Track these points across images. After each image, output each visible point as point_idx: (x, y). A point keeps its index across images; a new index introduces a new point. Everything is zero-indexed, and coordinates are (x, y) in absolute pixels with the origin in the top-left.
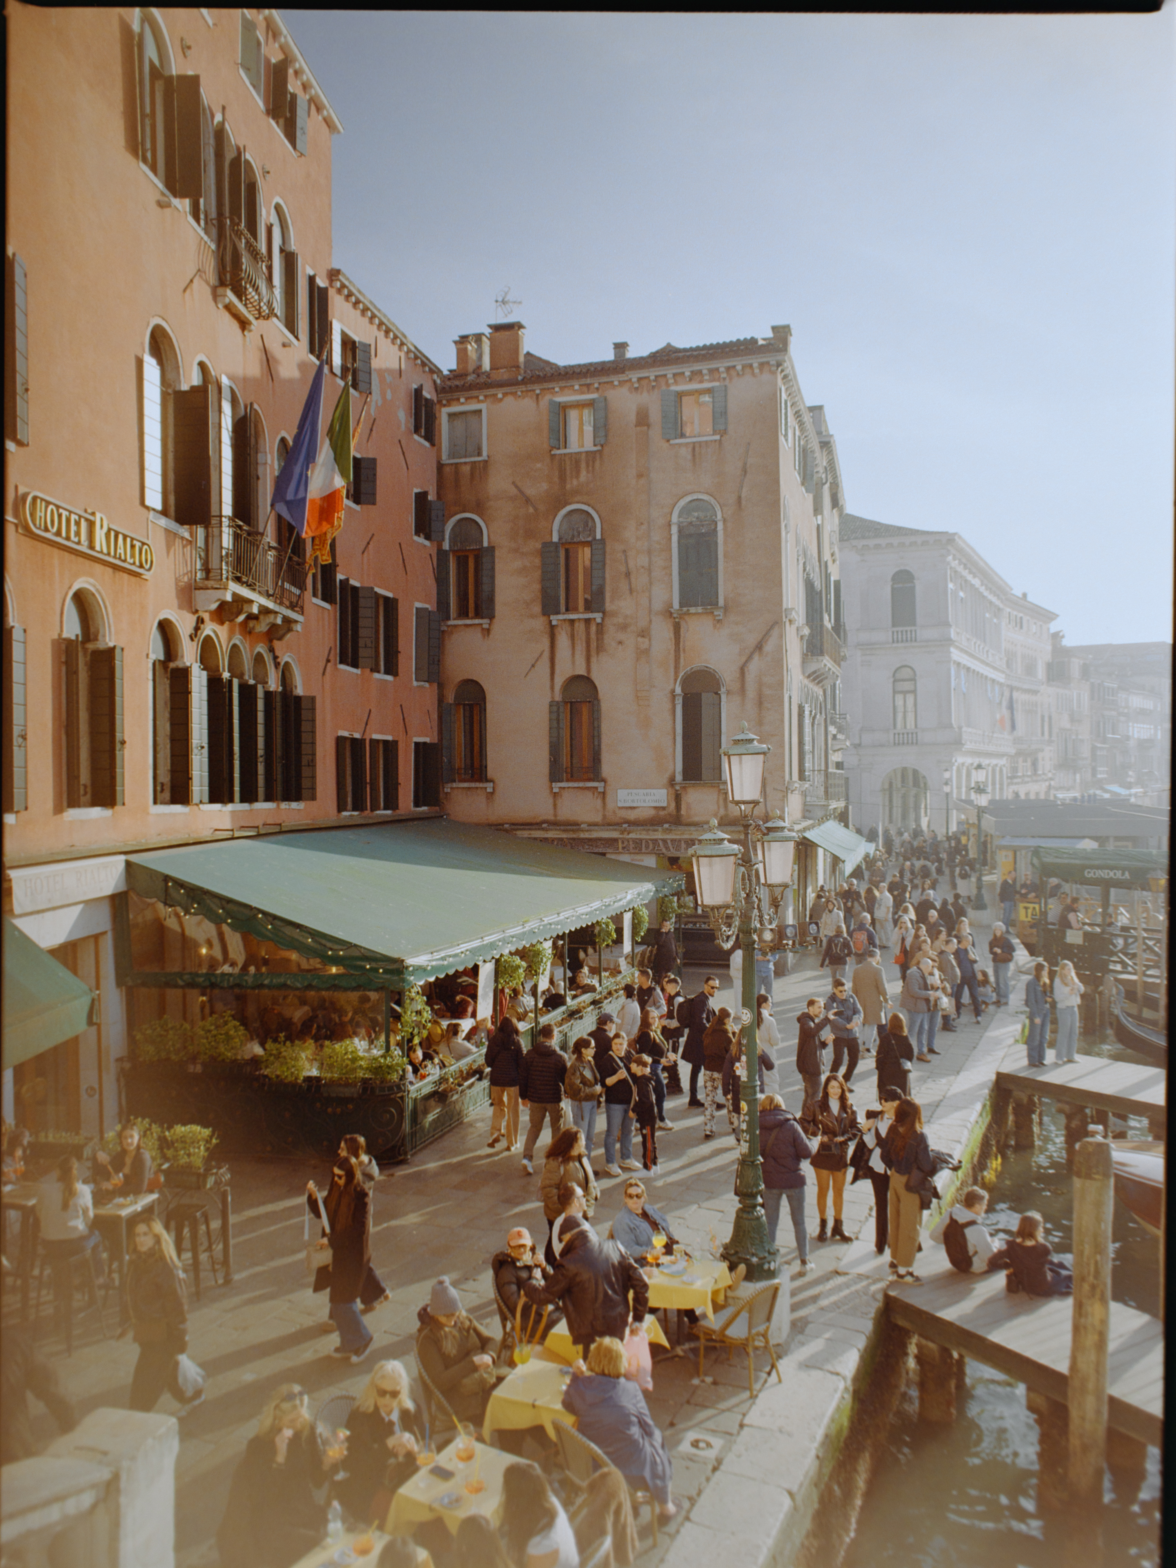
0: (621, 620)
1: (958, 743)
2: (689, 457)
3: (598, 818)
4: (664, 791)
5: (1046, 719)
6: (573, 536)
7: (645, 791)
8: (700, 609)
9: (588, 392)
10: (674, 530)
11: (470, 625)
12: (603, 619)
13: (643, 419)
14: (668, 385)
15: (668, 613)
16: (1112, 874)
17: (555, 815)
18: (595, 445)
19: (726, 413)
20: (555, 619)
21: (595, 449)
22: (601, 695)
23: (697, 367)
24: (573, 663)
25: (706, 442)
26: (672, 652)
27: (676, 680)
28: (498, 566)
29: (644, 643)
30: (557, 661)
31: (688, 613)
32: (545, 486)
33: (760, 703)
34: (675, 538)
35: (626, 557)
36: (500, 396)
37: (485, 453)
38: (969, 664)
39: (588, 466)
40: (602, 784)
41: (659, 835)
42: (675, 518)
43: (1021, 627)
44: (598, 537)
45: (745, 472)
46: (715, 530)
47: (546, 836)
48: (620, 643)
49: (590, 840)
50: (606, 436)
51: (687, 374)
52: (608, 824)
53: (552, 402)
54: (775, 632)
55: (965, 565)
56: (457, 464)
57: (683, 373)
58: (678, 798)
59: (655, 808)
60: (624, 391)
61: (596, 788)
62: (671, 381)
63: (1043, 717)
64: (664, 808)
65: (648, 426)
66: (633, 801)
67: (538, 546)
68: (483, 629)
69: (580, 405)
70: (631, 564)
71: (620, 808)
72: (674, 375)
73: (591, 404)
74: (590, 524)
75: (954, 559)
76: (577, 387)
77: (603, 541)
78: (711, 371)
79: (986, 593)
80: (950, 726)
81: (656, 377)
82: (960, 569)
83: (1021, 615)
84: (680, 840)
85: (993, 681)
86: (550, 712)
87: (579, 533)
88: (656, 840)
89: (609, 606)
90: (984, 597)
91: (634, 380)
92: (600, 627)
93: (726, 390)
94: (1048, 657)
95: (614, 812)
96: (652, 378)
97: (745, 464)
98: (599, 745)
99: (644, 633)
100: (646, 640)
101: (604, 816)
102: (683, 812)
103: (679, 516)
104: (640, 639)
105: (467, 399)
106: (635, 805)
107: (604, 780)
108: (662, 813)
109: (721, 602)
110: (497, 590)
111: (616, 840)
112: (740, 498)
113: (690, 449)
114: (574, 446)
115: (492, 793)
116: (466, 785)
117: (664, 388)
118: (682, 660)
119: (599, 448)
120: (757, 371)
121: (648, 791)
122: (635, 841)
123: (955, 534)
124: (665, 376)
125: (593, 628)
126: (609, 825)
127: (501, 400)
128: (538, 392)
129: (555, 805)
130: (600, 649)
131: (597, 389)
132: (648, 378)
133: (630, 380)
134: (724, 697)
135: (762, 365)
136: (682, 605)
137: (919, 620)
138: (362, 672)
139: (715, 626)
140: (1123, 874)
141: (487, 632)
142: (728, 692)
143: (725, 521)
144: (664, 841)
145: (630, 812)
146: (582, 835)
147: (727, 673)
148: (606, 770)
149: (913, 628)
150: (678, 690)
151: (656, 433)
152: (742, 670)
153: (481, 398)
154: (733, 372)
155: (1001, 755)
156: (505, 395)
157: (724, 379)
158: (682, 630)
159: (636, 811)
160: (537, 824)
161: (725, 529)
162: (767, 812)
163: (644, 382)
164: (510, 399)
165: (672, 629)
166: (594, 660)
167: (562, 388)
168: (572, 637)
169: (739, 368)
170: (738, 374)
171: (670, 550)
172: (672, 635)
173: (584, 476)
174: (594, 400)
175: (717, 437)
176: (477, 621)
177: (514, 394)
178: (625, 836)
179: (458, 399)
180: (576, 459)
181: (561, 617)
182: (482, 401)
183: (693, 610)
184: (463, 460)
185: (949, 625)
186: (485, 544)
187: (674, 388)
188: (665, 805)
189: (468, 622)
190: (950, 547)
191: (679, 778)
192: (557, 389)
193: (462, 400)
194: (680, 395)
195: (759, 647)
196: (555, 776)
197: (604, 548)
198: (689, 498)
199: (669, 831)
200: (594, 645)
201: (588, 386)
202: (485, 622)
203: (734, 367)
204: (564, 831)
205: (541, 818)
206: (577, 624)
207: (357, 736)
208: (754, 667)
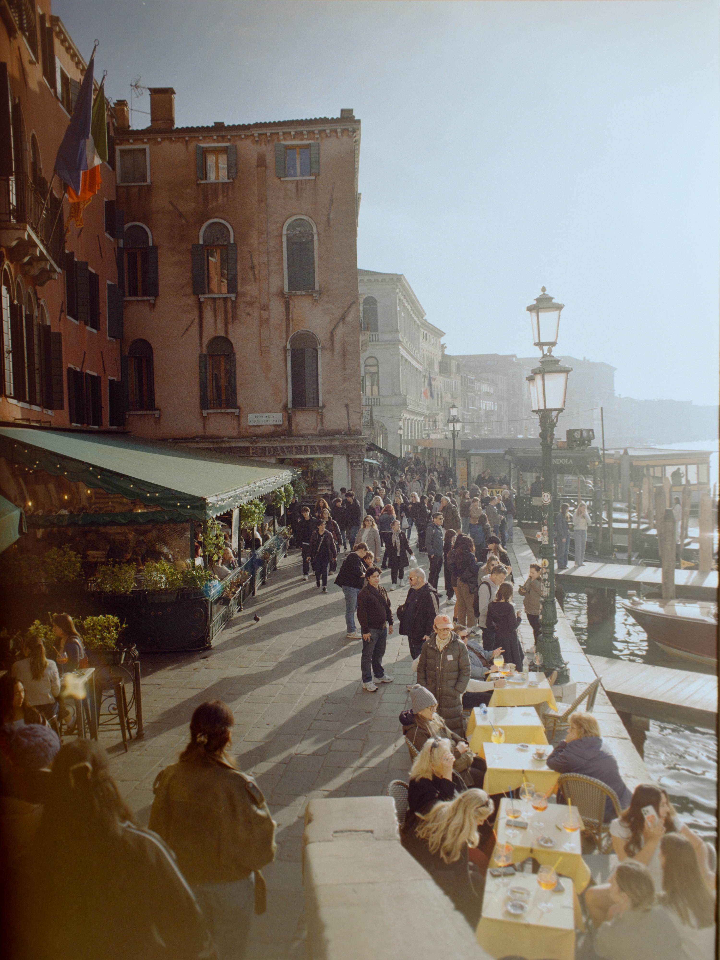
0: (249, 299)
1: (404, 404)
2: (294, 190)
3: (235, 433)
4: (280, 415)
5: (440, 396)
6: (214, 240)
7: (267, 414)
8: (303, 293)
9: (223, 142)
10: (284, 239)
11: (140, 301)
12: (236, 298)
13: (262, 162)
14: (279, 140)
15: (282, 294)
16: (561, 461)
17: (205, 432)
18: (228, 179)
19: (319, 162)
20: (202, 297)
21: (229, 181)
22: (235, 350)
23: (299, 129)
24: (216, 327)
25: (306, 180)
26: (284, 321)
27: (287, 340)
28: (161, 260)
29: (265, 314)
30: (204, 326)
31: (295, 295)
32: (193, 205)
33: (344, 355)
34: (285, 245)
35: (251, 256)
36: (159, 140)
37: (149, 180)
38: (407, 358)
39: (223, 192)
40: (237, 410)
41: (277, 444)
42: (284, 232)
43: (426, 340)
44: (232, 241)
45: (332, 202)
46: (312, 240)
47: (198, 446)
48: (249, 314)
49: (229, 448)
50: (237, 173)
51: (293, 133)
52: (241, 437)
53: (197, 146)
54: (354, 308)
55: (404, 296)
56: (127, 186)
57: (290, 133)
58: (290, 419)
59: (274, 425)
60: (248, 143)
61: (234, 413)
62: (281, 138)
63: (438, 394)
64: (280, 426)
65: (266, 167)
66: (259, 421)
67: (189, 247)
68: (150, 304)
69: (216, 151)
70: (255, 261)
71: (250, 426)
72: (284, 133)
73: (225, 150)
74: (225, 233)
75: (400, 291)
76: (215, 137)
77: (235, 244)
78: (309, 132)
79: (413, 316)
80: (400, 395)
81: (271, 134)
82: (402, 298)
83: (426, 332)
84: (292, 447)
85: (417, 369)
86: (200, 362)
87: (218, 239)
88: (276, 447)
89: (240, 289)
90: (413, 318)
91: (256, 135)
92: (235, 304)
93: (319, 146)
94: (440, 359)
95: (246, 429)
96: (269, 134)
97: (332, 196)
98: (235, 384)
99: (265, 308)
100: (267, 313)
101: (239, 432)
102: (293, 428)
103: (288, 230)
104: (262, 312)
105: (134, 140)
106: (260, 424)
107: (239, 408)
108: (279, 429)
109: (317, 288)
110: (160, 277)
111: (248, 448)
112: (329, 219)
113: (294, 185)
114: (212, 178)
115: (159, 418)
116: (140, 413)
117: (276, 141)
118: (291, 328)
119: (231, 180)
120: (339, 135)
121: (269, 414)
122: (261, 448)
123: (402, 275)
124: (278, 133)
125: (229, 304)
126: (243, 438)
127: (160, 143)
128: (187, 139)
129: (204, 426)
130: (235, 318)
131: (230, 140)
132: (266, 134)
133: (253, 135)
134: (319, 352)
135: (343, 131)
136: (289, 289)
137: (380, 328)
138: (80, 323)
139: (313, 305)
140: (568, 461)
141: (153, 306)
142: (323, 348)
143: (319, 234)
144: (281, 447)
145: (257, 429)
146: (224, 445)
147: (322, 335)
148: (240, 400)
149: (377, 333)
150: (289, 347)
151: (271, 172)
152: (332, 334)
153: (145, 140)
154: (323, 135)
155: (421, 415)
156: (163, 139)
157: (317, 139)
158: (291, 306)
159: (261, 428)
160: (191, 438)
161: (319, 240)
162: (349, 427)
163: (263, 137)
164: (166, 143)
165: (284, 305)
166: (230, 326)
167: (204, 137)
168: (215, 311)
169: (328, 131)
170: (327, 136)
171: (282, 252)
172: (284, 310)
173: (221, 199)
174: (227, 147)
175: (313, 178)
176: (146, 298)
177: (170, 139)
178: (254, 445)
179: (128, 140)
180: (215, 186)
181: (207, 296)
182: (146, 143)
183: (299, 293)
184: (133, 184)
185: (397, 331)
186: (151, 244)
187: (283, 142)
188: (281, 423)
189: (139, 298)
190: (398, 284)
191: (290, 405)
192: (201, 138)
193: (131, 141)
194: (287, 148)
195: (343, 318)
196: (204, 404)
197: (236, 250)
198: (294, 218)
199: (284, 441)
200: (230, 315)
201: (223, 137)
202: (151, 299)
203: (325, 131)
204: (211, 442)
205: (195, 434)
206: (217, 301)
207: (78, 369)
208: (340, 331)
